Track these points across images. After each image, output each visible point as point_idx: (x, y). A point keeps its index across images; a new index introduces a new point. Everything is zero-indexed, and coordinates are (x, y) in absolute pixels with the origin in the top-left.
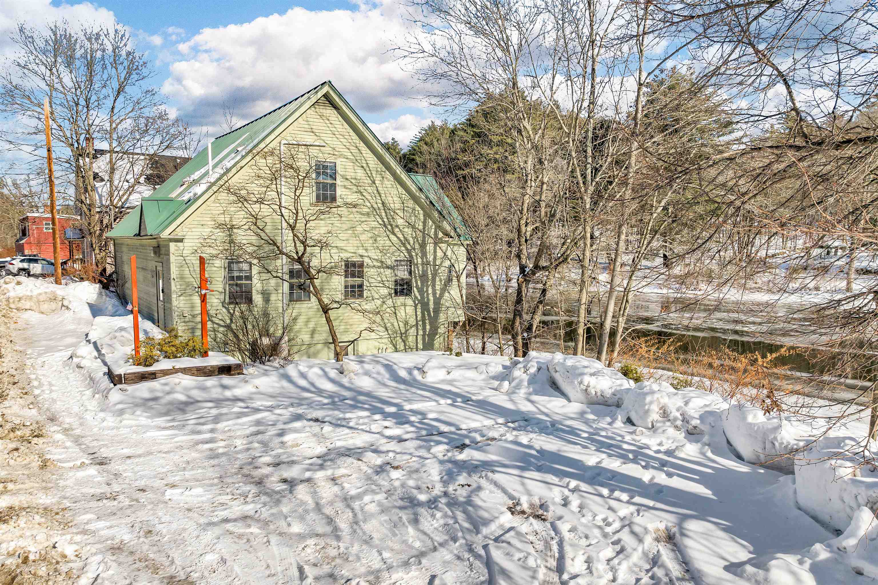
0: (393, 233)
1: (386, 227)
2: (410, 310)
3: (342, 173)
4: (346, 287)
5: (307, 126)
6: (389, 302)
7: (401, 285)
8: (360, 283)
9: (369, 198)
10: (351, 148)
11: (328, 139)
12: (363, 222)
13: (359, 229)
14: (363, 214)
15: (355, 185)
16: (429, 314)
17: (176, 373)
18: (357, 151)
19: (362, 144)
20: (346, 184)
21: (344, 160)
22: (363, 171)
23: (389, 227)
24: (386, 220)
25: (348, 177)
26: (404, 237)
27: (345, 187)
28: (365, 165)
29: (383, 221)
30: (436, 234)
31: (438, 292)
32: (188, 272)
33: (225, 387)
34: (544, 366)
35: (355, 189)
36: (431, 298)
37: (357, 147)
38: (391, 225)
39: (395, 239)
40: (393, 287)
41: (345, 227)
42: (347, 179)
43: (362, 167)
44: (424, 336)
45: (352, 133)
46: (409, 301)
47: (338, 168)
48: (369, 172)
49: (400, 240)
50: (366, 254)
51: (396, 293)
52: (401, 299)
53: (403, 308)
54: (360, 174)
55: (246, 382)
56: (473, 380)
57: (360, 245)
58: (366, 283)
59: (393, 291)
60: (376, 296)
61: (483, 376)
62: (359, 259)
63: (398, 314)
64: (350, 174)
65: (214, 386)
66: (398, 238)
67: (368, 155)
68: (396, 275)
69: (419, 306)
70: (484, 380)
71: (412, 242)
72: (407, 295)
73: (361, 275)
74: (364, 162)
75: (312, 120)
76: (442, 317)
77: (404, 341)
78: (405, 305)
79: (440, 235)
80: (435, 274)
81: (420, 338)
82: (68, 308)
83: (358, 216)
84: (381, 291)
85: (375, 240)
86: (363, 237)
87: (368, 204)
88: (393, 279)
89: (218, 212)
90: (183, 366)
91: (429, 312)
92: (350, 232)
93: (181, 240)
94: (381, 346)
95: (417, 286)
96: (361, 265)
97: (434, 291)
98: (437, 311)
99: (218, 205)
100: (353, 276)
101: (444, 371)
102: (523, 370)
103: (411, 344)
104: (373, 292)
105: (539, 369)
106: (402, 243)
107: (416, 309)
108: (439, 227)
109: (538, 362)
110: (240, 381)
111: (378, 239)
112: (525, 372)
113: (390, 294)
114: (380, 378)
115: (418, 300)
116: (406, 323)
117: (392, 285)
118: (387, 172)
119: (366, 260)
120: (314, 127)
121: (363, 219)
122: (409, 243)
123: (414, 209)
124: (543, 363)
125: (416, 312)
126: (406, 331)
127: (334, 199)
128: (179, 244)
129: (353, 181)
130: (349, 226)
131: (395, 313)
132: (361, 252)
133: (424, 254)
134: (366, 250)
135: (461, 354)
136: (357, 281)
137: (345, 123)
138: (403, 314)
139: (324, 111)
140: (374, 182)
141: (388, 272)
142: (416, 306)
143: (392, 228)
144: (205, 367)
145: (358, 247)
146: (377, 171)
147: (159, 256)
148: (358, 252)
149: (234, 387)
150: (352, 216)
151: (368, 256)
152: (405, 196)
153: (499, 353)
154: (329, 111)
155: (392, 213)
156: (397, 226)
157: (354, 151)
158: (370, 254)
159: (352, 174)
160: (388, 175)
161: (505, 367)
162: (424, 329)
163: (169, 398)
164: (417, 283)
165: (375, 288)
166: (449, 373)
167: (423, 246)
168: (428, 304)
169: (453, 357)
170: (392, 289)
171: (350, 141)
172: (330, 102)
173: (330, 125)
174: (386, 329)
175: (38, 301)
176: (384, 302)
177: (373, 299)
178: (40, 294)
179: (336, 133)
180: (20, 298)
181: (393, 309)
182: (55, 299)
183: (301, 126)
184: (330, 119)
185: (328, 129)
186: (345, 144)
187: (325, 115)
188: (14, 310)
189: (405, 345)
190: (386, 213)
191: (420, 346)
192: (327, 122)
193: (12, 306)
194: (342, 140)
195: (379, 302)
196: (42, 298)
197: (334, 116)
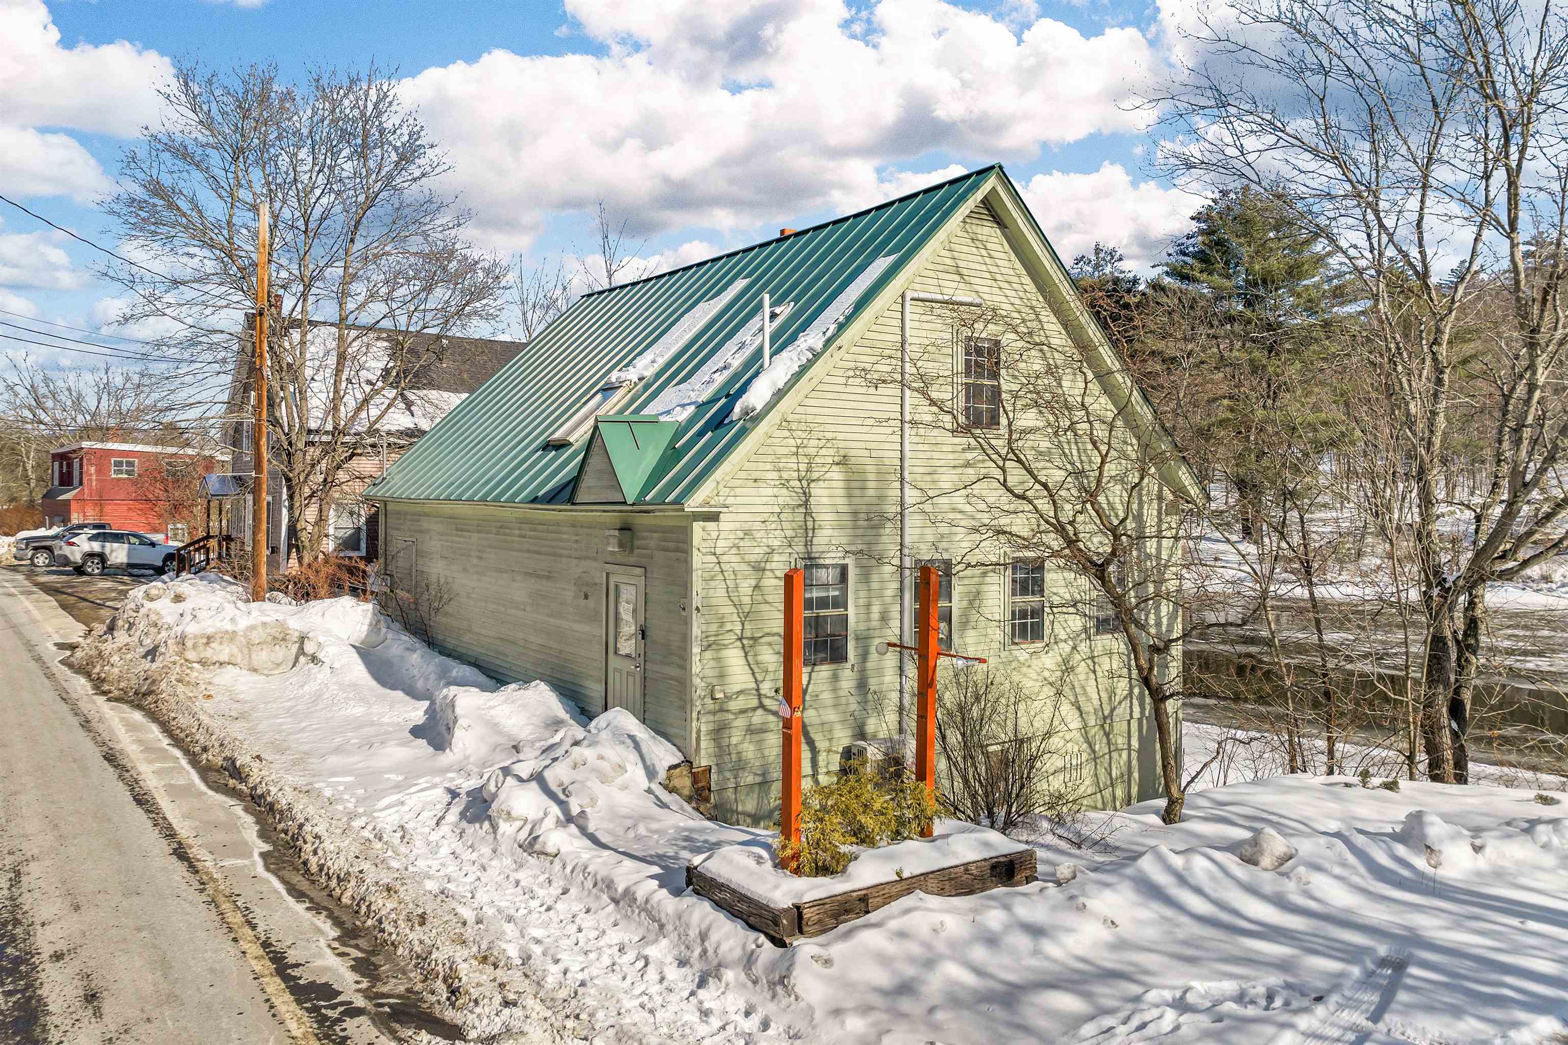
2: (1118, 664)
3: (1007, 364)
4: (1013, 616)
5: (949, 262)
6: (1085, 648)
8: (1037, 606)
10: (1023, 309)
11: (985, 289)
14: (1042, 454)
17: (909, 891)
18: (1034, 317)
19: (1042, 302)
20: (1011, 387)
21: (1014, 336)
22: (1041, 359)
23: (1085, 482)
24: (1079, 467)
25: (1018, 373)
26: (1109, 502)
27: (1012, 393)
28: (1045, 346)
30: (1160, 495)
31: (1165, 621)
32: (722, 592)
35: (1027, 398)
37: (1032, 308)
38: (1088, 478)
40: (1093, 614)
42: (1014, 377)
43: (1041, 349)
44: (1140, 720)
45: (1026, 278)
46: (1118, 644)
47: (1002, 353)
48: (1052, 361)
51: (1098, 626)
52: (1103, 642)
53: (1108, 660)
54: (1037, 366)
57: (1034, 521)
58: (1047, 607)
59: (1092, 624)
60: (1063, 635)
62: (1037, 553)
63: (1100, 674)
67: (1052, 327)
71: (1121, 513)
72: (1113, 629)
73: (1039, 588)
74: (1044, 340)
75: (957, 248)
77: (1107, 735)
78: (1111, 653)
79: (1169, 496)
80: (1159, 580)
81: (1134, 725)
82: (314, 659)
83: (1033, 458)
84: (1070, 623)
87: (1051, 434)
89: (785, 451)
93: (714, 517)
94: (1070, 747)
96: (1041, 567)
97: (1158, 618)
99: (786, 433)
100: (1024, 591)
103: (1120, 741)
104: (1056, 625)
106: (1106, 515)
107: (1128, 661)
108: (1163, 477)
113: (1085, 630)
116: (1112, 693)
117: (1089, 608)
118: (1084, 363)
120: (961, 264)
123: (1125, 442)
125: (1128, 668)
126: (1113, 710)
127: (993, 420)
128: (711, 525)
129: (1025, 380)
130: (1018, 479)
131: (1094, 672)
136: (1032, 600)
137: (1014, 257)
138: (1108, 674)
139: (979, 230)
140: (1060, 384)
142: (1128, 654)
143: (1090, 485)
145: (1031, 526)
146: (1066, 360)
147: (632, 551)
148: (1031, 536)
151: (1048, 545)
152: (1112, 413)
154: (986, 230)
155: (1090, 452)
157: (1027, 314)
158: (1051, 542)
159: (1024, 366)
162: (1142, 708)
165: (1063, 618)
167: (1139, 519)
170: (1090, 617)
171: (1022, 294)
172: (989, 210)
173: (988, 260)
174: (1079, 708)
175: (250, 645)
176: (1074, 648)
177: (1056, 643)
178: (252, 628)
179: (999, 277)
180: (209, 638)
181: (1089, 662)
182: (284, 639)
183: (939, 260)
184: (989, 246)
185: (984, 268)
186: (1012, 300)
187: (980, 237)
188: (195, 665)
189: (1109, 743)
190: (1078, 450)
191: (1135, 743)
192: (984, 252)
193: (191, 655)
194: (1009, 293)
195: (1066, 648)
196: (255, 637)
197: (996, 240)
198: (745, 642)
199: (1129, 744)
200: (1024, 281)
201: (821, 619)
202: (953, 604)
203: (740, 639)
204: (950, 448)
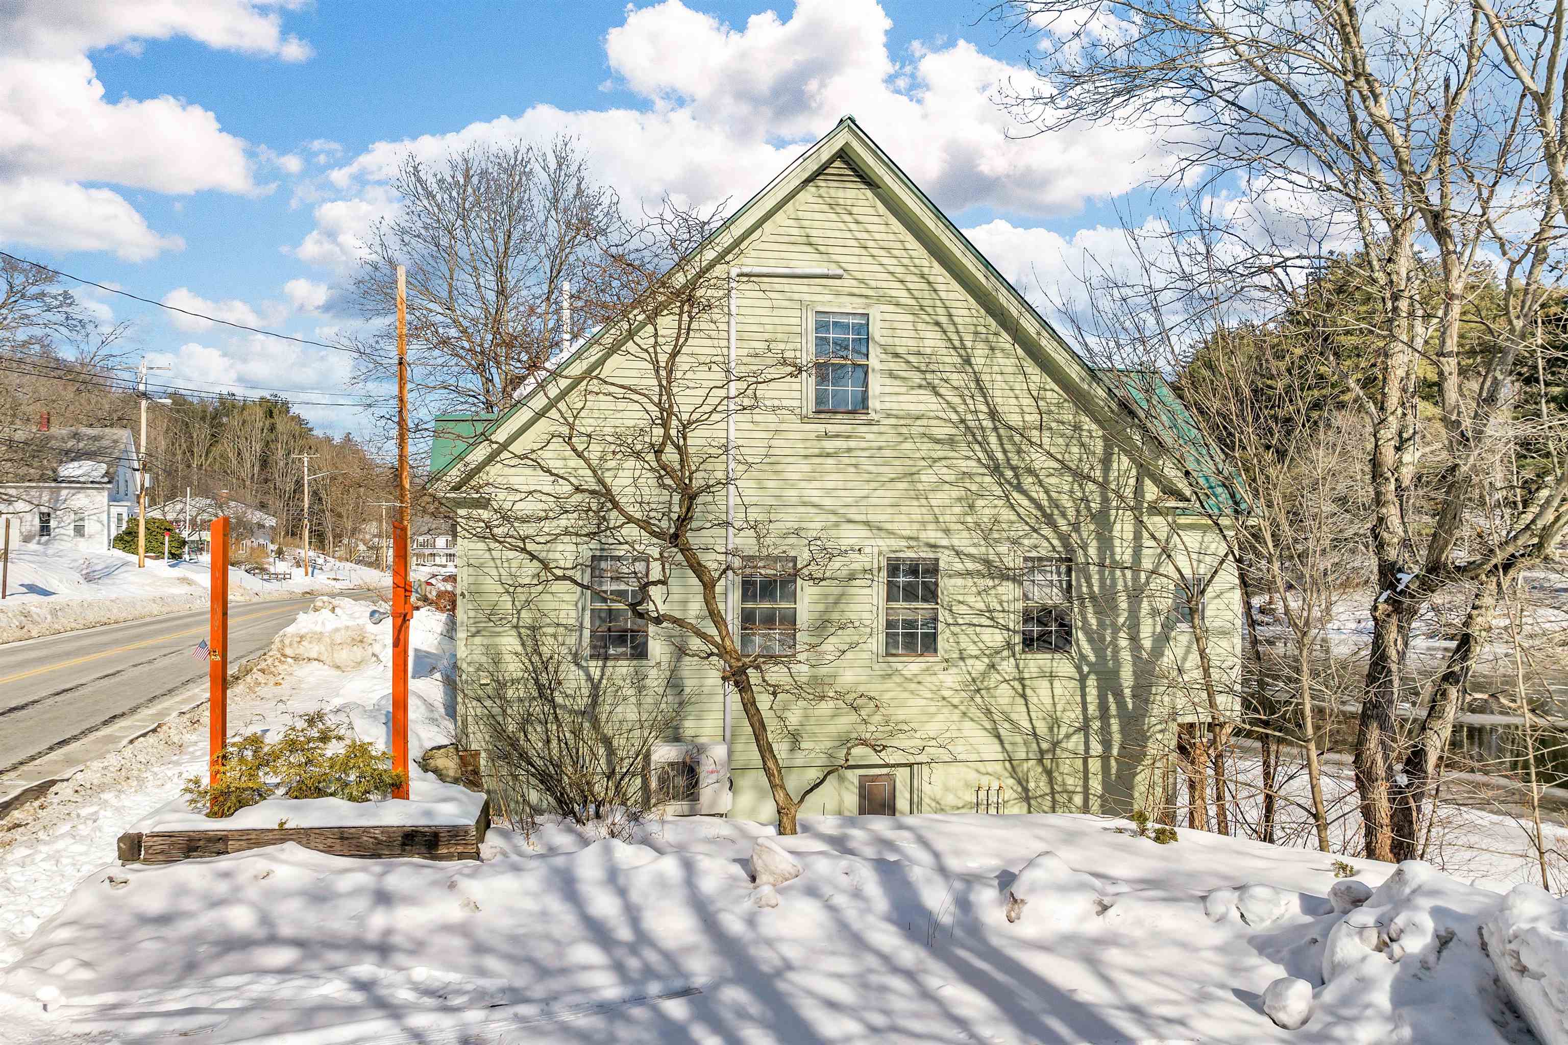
0: (1019, 488)
1: (1002, 475)
2: (1065, 689)
3: (883, 341)
4: (890, 624)
5: (795, 231)
6: (1007, 667)
7: (1040, 622)
8: (928, 614)
9: (956, 400)
10: (909, 278)
11: (850, 259)
12: (935, 460)
13: (927, 478)
14: (938, 441)
15: (918, 370)
16: (1121, 704)
17: (283, 840)
18: (925, 286)
19: (937, 268)
20: (893, 366)
21: (891, 308)
22: (939, 335)
23: (1009, 474)
24: (1000, 455)
25: (900, 350)
26: (1050, 498)
27: (891, 375)
28: (943, 320)
29: (991, 457)
30: (1138, 491)
31: (1147, 644)
32: (495, 580)
33: (383, 898)
34: (1465, 932)
35: (917, 378)
36: (1126, 656)
37: (922, 276)
38: (1014, 468)
39: (1026, 503)
40: (1020, 627)
41: (888, 472)
42: (897, 355)
43: (937, 324)
44: (1105, 758)
45: (912, 242)
46: (1064, 666)
47: (876, 330)
48: (954, 337)
49: (1039, 507)
50: (945, 542)
51: (1028, 642)
52: (1037, 662)
53: (1045, 683)
54: (932, 340)
55: (452, 886)
56: (1184, 945)
57: (931, 518)
58: (943, 615)
59: (1018, 639)
60: (973, 650)
61: (1219, 936)
62: (928, 554)
63: (1033, 699)
64: (904, 344)
65: (356, 892)
66: (1031, 499)
67: (952, 296)
68: (1026, 597)
69: (1092, 682)
70: (1221, 949)
71: (1071, 513)
72: (1057, 649)
73: (931, 594)
74: (941, 311)
75: (808, 215)
76: (1158, 710)
77: (1049, 773)
78: (1052, 677)
79: (1151, 491)
80: (1136, 595)
81: (1095, 765)
82: (378, 659)
83: (926, 447)
84: (985, 638)
85: (971, 507)
86: (938, 499)
87: (954, 417)
88: (1020, 605)
90: (305, 824)
91: (1119, 695)
92: (904, 485)
93: (482, 504)
94: (985, 781)
95: (1086, 628)
96: (933, 569)
97: (1134, 639)
98: (1143, 692)
100: (910, 594)
101: (1082, 903)
102: (1373, 937)
103: (1070, 781)
104: (962, 638)
105: (1444, 941)
106: (1045, 515)
107: (1083, 688)
108: (1144, 471)
109: (1437, 913)
110: (435, 883)
111: (980, 503)
112: (1381, 947)
113: (1009, 645)
114: (851, 912)
115: (1089, 664)
116: (1054, 722)
117: (1013, 621)
118: (1004, 334)
119: (945, 560)
120: (813, 233)
121: (940, 454)
122: (1064, 515)
123: (1077, 427)
124: (1462, 918)
125: (1084, 696)
126: (1055, 744)
127: (862, 404)
128: (479, 512)
129: (911, 358)
130: (900, 469)
131: (1024, 696)
132: (932, 535)
133: (1106, 542)
134: (947, 531)
135: (1173, 836)
136: (921, 608)
137: (893, 220)
138: (1048, 701)
139: (840, 193)
140: (967, 361)
141: (1008, 590)
142: (1083, 680)
143: (1017, 476)
144: (366, 830)
145: (923, 523)
146: (976, 333)
148: (923, 535)
149: (409, 900)
150: (908, 445)
151: (952, 548)
152: (1054, 393)
153: (1314, 841)
154: (851, 192)
155: (1017, 438)
156: (1030, 471)
157: (915, 283)
158: (956, 542)
159: (911, 342)
160: (1005, 340)
161: (1310, 904)
162: (1107, 744)
163: (207, 919)
164: (1085, 620)
165: (970, 630)
166: (1105, 908)
167: (1102, 520)
168: (1115, 673)
169: (1147, 843)
170: (1014, 632)
171: (906, 261)
172: (853, 169)
173: (853, 226)
174: (998, 737)
175: (333, 644)
176: (992, 666)
177: (962, 659)
178: (337, 630)
179: (871, 244)
180: (301, 637)
181: (1016, 684)
182: (361, 641)
183: (782, 231)
184: (855, 210)
185: (849, 235)
186: (891, 269)
187: (841, 201)
188: (289, 660)
189: (1051, 781)
190: (999, 437)
191: (1096, 785)
192: (847, 218)
193: (288, 651)
194: (885, 261)
195: (980, 666)
196: (338, 638)
197: (866, 203)
198: (522, 630)
199: (1086, 787)
200: (908, 246)
201: (614, 613)
202: (798, 606)
203: (516, 627)
204: (798, 436)
